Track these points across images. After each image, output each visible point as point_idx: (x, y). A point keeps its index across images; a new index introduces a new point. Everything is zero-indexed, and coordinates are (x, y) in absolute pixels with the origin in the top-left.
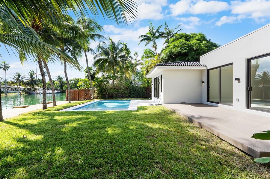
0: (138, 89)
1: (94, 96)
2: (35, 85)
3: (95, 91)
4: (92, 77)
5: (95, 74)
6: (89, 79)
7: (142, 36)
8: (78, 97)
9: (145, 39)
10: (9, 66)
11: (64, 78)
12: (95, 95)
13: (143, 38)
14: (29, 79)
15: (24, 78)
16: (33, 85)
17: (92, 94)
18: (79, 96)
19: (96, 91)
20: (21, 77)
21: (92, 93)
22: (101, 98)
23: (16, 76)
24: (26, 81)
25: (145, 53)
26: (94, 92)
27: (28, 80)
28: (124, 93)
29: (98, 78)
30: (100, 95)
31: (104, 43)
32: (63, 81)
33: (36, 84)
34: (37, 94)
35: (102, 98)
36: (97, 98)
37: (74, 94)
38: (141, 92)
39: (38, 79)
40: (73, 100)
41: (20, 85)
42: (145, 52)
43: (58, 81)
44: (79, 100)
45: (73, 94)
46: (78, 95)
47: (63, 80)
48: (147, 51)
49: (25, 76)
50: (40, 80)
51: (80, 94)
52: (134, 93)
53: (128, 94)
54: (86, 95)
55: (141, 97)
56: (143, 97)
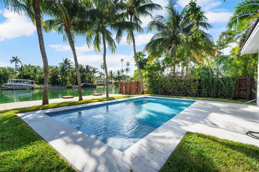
2: (120, 80)
20: (112, 73)
23: (110, 73)
27: (116, 76)
40: (125, 94)
44: (130, 94)
45: (125, 87)
48: (246, 5)
49: (114, 73)
50: (124, 76)
51: (131, 87)
52: (209, 87)
53: (195, 88)
54: (137, 88)
55: (225, 97)
56: (230, 97)
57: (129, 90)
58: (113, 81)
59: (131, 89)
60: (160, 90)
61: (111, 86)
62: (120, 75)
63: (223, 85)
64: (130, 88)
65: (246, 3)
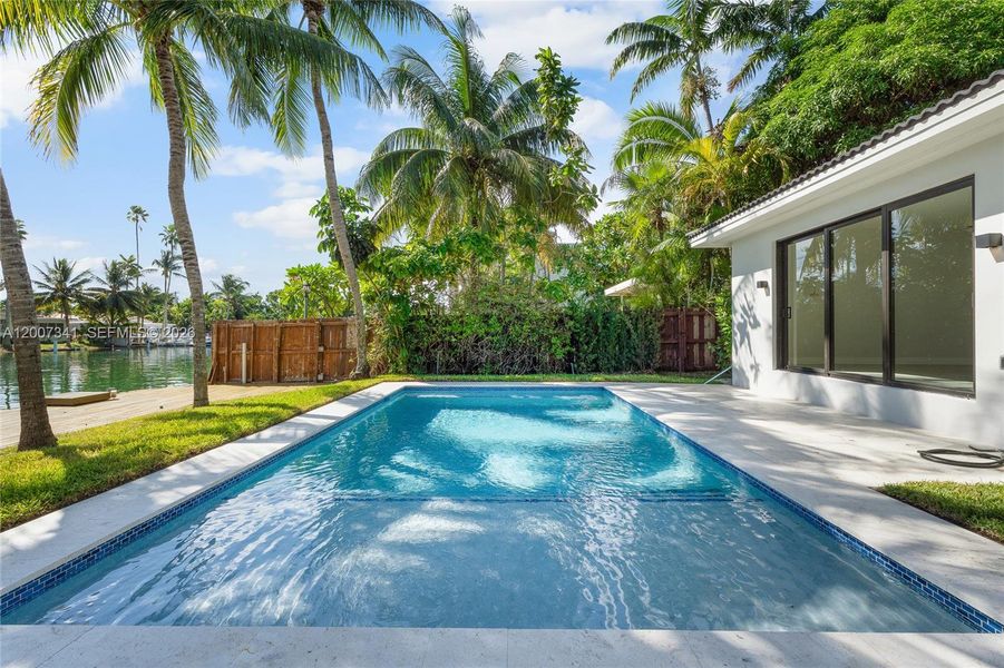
0: (622, 321)
1: (370, 356)
2: (127, 312)
3: (370, 332)
4: (359, 246)
5: (372, 229)
6: (337, 256)
7: (628, 28)
8: (275, 365)
9: (645, 47)
10: (25, 233)
11: (246, 286)
12: (374, 354)
13: (633, 40)
14: (107, 288)
15: (84, 282)
16: (121, 311)
17: (355, 344)
18: (280, 358)
19: (379, 331)
20: (72, 277)
21: (353, 339)
22: (409, 371)
23: (52, 272)
24: (92, 295)
25: (633, 130)
26: (369, 337)
27: (99, 290)
28: (542, 338)
29: (394, 253)
30: (403, 354)
31: (426, 64)
32: (244, 297)
33: (133, 308)
34: (137, 347)
35: (411, 369)
36: (382, 370)
37: (255, 348)
38: (634, 336)
39: (140, 286)
40: (248, 383)
41: (66, 310)
42: (637, 126)
43: (224, 296)
44: (280, 381)
45: (248, 348)
46: (275, 353)
47: (244, 293)
48: (648, 118)
49: (88, 277)
50: (148, 291)
51: (288, 345)
52: (598, 341)
53: (564, 346)
54: (321, 349)
55: (637, 369)
56: (648, 366)
57: (275, 360)
58: (77, 320)
59: (287, 358)
60: (439, 355)
61: (63, 346)
62: (123, 289)
63: (632, 331)
64: (280, 350)
65: (649, 111)
